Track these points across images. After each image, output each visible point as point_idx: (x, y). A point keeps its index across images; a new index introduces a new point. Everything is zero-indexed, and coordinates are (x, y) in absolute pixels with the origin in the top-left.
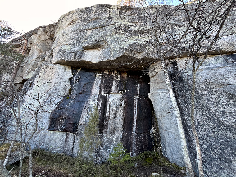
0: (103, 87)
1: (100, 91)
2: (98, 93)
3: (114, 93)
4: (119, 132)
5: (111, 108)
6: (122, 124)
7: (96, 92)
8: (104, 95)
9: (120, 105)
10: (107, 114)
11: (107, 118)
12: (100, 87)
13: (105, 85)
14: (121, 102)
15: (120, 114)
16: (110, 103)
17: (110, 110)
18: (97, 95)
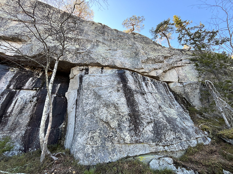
0: (14, 82)
1: (9, 86)
2: (5, 88)
3: (26, 89)
4: (22, 128)
5: (17, 103)
6: (29, 120)
7: (3, 86)
8: (13, 90)
9: (31, 101)
10: (9, 110)
11: (9, 114)
12: (10, 81)
13: (18, 81)
14: (33, 98)
15: (28, 111)
16: (18, 99)
17: (14, 105)
18: (3, 90)
